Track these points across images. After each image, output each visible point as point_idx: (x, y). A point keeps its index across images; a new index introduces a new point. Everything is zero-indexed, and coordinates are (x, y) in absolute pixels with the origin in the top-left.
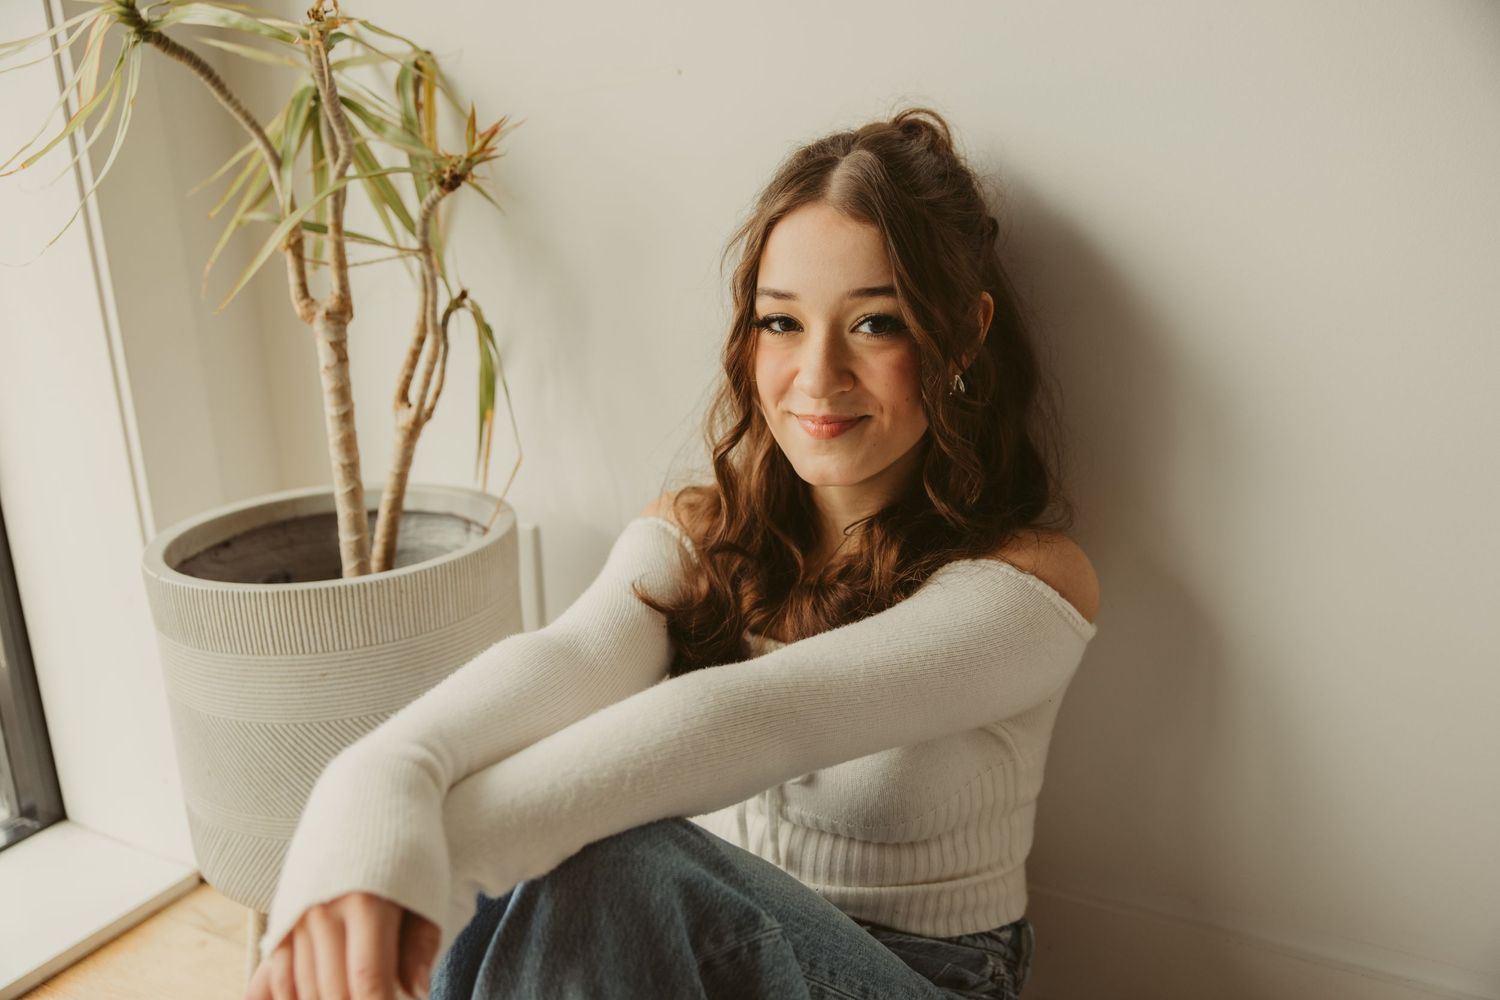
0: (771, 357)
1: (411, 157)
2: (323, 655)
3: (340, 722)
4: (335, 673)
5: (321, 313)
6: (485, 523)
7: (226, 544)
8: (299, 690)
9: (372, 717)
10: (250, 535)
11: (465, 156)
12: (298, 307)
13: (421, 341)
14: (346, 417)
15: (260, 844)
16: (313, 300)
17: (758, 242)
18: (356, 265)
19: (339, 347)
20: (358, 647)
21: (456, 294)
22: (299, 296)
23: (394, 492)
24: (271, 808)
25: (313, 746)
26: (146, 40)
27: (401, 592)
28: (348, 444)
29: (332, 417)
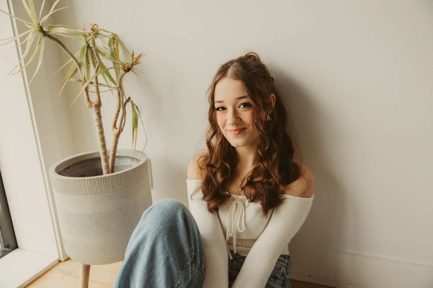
0: (220, 117)
1: (114, 63)
2: (102, 195)
3: (107, 212)
4: (105, 199)
5: (94, 105)
6: (139, 158)
7: (68, 168)
8: (96, 204)
9: (115, 210)
10: (74, 165)
11: (131, 63)
12: (87, 104)
13: (119, 111)
14: (102, 133)
15: (86, 246)
16: (91, 102)
17: (213, 89)
18: (101, 92)
19: (99, 114)
20: (111, 192)
21: (127, 98)
22: (88, 101)
23: (113, 151)
24: (89, 236)
25: (100, 219)
26: (45, 36)
27: (122, 177)
28: (103, 139)
29: (98, 133)
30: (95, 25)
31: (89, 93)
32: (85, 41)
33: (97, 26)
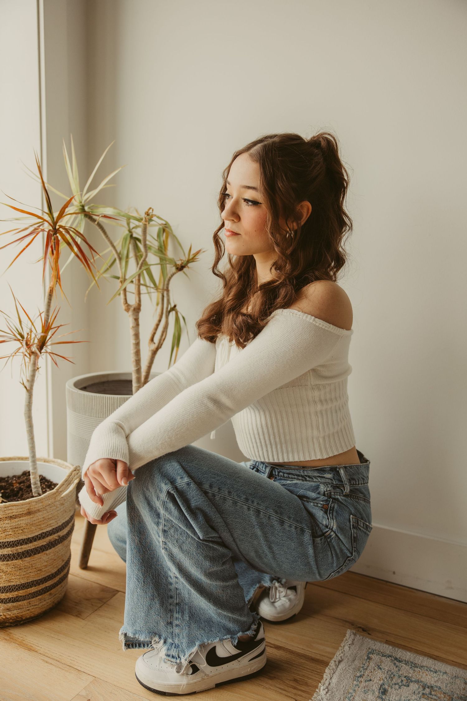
5: (132, 309)
11: (187, 260)
12: (123, 307)
13: (160, 321)
14: (137, 344)
16: (129, 304)
19: (137, 320)
21: (173, 306)
22: (125, 303)
28: (138, 353)
29: (134, 344)
30: (150, 208)
31: (128, 294)
32: (128, 229)
33: (153, 211)
